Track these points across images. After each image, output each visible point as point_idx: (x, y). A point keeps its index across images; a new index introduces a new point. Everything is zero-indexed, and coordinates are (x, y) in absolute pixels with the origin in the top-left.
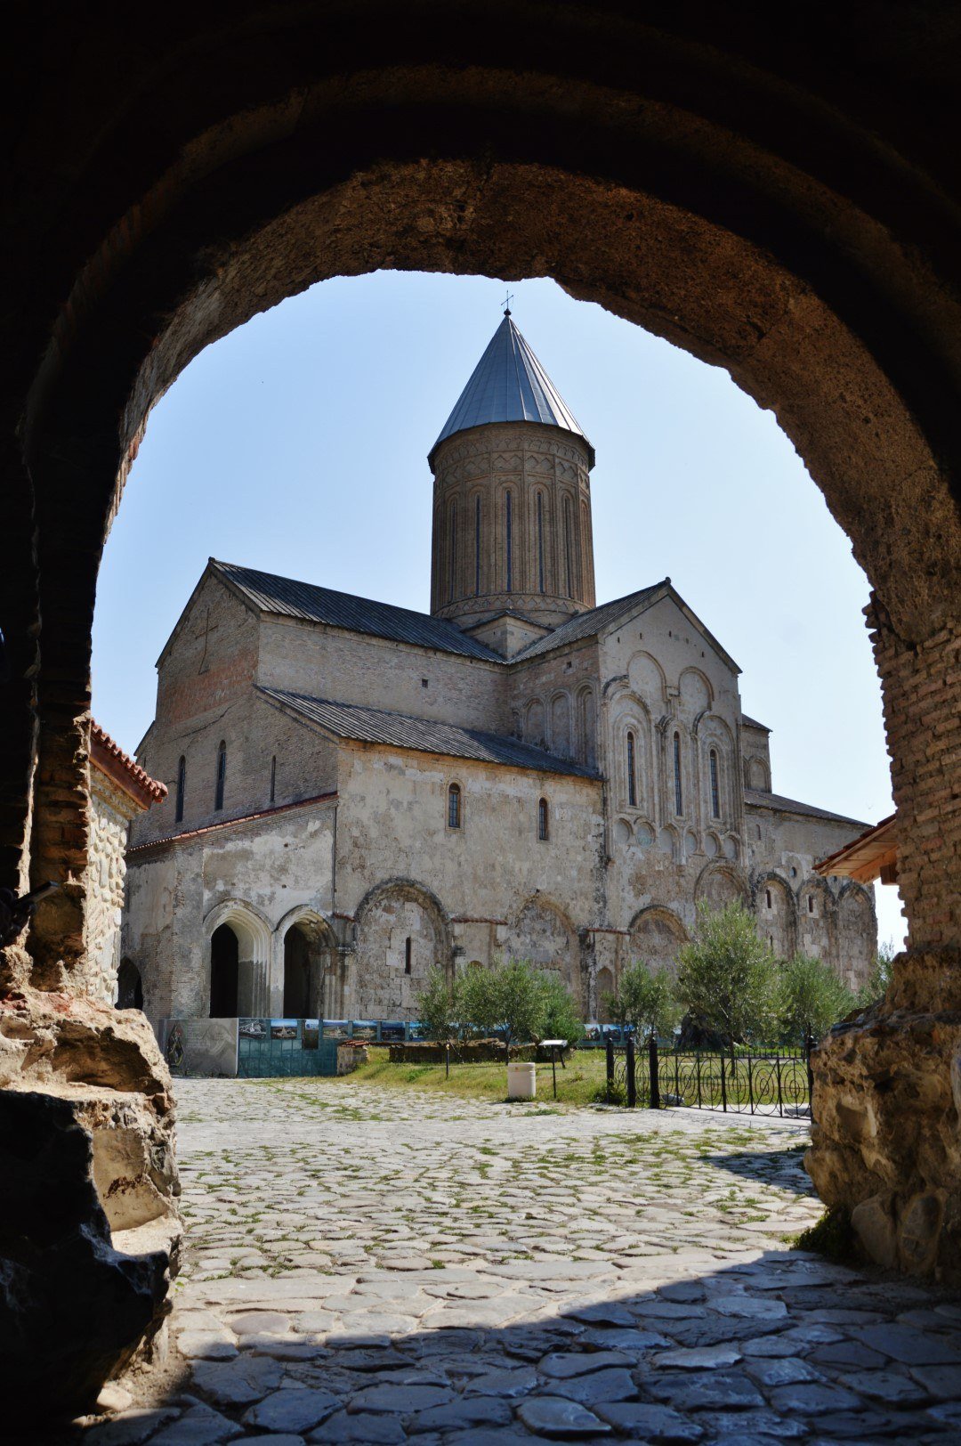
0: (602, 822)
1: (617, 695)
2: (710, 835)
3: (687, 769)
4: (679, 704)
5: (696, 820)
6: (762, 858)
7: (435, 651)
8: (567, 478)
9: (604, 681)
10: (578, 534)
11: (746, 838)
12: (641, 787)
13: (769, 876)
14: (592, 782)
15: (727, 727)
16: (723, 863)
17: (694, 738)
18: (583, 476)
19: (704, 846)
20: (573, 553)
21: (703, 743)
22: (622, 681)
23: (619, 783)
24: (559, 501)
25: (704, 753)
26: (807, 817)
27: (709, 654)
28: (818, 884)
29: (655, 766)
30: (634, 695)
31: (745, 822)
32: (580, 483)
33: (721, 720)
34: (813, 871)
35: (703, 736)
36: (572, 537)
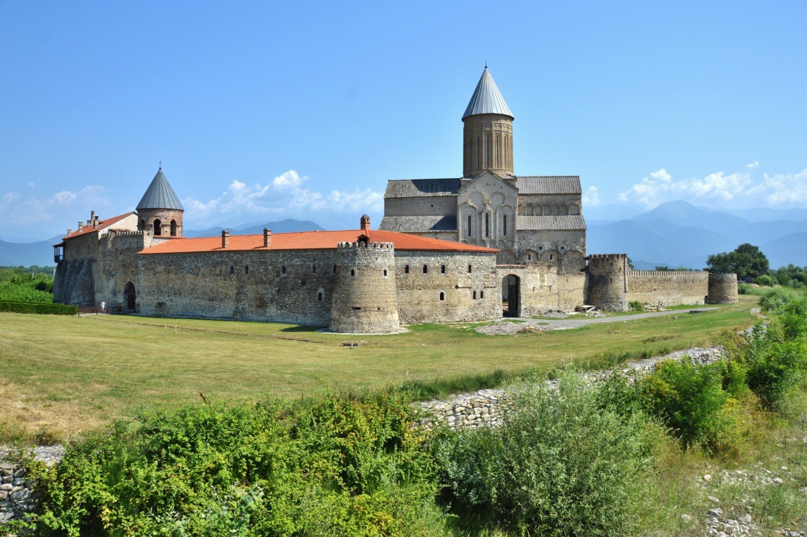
1: (464, 207)
2: (501, 241)
3: (491, 223)
4: (489, 205)
5: (495, 237)
6: (525, 245)
7: (435, 197)
8: (488, 129)
9: (459, 204)
10: (492, 146)
11: (517, 240)
12: (473, 231)
13: (528, 250)
14: (453, 232)
15: (511, 207)
16: (505, 248)
17: (495, 214)
18: (497, 125)
19: (497, 245)
20: (490, 153)
21: (500, 214)
22: (466, 203)
23: (464, 231)
24: (484, 138)
25: (500, 217)
26: (549, 230)
27: (505, 186)
28: (553, 251)
29: (478, 224)
30: (470, 206)
31: (517, 235)
32: (494, 128)
33: (508, 206)
34: (551, 247)
35: (500, 212)
36: (490, 148)
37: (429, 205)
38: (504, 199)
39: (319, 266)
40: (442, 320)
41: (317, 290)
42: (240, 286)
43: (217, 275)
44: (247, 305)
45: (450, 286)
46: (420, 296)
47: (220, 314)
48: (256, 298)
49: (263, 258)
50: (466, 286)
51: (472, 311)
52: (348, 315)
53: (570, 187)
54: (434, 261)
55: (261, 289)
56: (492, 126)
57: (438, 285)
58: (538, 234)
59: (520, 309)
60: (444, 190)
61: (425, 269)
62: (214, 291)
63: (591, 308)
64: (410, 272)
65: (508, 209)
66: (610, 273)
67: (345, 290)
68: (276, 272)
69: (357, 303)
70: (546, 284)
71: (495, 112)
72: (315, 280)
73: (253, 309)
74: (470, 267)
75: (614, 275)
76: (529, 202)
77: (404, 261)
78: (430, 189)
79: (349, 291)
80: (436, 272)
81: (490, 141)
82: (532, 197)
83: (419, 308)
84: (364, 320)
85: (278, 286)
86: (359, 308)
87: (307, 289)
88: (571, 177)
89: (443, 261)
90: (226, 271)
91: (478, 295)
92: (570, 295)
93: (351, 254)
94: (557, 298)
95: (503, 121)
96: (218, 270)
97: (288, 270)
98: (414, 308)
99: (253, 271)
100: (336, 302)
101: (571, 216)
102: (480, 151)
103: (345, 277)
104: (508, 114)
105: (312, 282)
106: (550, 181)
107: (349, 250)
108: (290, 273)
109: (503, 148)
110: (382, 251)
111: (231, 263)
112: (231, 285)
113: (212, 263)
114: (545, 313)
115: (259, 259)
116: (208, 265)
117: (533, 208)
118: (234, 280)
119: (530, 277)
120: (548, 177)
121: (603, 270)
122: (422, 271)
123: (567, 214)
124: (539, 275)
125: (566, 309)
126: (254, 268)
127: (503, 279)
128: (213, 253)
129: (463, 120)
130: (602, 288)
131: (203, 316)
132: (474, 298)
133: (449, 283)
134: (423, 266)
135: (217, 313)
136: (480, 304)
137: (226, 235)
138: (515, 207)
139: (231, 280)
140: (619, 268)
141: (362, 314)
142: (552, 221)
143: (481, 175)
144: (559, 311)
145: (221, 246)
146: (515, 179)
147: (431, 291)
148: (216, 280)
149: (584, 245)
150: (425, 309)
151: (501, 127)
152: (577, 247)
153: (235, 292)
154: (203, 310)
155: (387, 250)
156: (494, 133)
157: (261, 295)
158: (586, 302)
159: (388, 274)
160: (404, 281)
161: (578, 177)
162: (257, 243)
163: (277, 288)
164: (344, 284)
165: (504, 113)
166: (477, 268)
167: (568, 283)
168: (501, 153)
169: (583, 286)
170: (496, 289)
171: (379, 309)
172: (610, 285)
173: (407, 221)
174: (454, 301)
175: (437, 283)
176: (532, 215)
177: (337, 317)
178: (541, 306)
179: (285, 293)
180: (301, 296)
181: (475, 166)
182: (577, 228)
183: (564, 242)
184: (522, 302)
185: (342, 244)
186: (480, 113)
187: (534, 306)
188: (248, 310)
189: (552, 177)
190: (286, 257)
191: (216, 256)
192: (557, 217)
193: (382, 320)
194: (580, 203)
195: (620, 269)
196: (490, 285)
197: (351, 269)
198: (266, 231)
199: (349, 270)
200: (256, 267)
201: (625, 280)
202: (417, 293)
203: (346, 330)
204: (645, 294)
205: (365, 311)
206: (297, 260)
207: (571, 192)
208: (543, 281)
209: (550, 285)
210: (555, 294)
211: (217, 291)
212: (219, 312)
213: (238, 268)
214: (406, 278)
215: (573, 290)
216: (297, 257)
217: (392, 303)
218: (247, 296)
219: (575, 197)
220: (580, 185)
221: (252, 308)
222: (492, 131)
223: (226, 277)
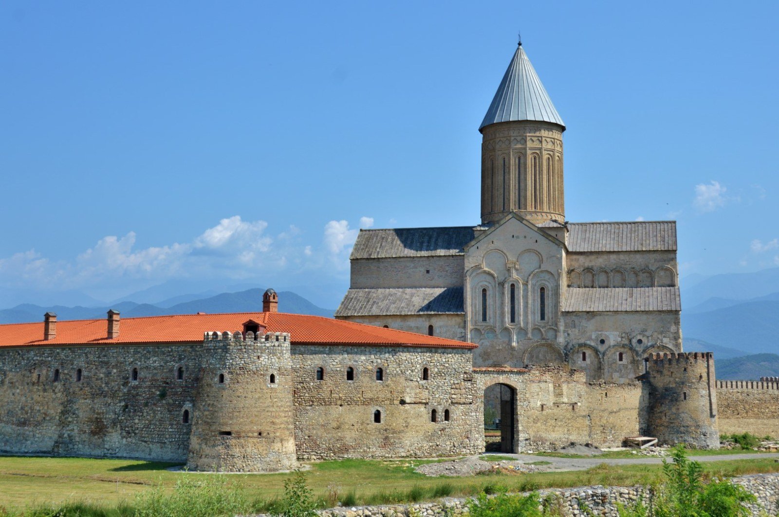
0: (464, 331)
1: (474, 274)
2: (536, 329)
3: (518, 299)
4: (517, 270)
5: (526, 323)
6: (576, 337)
7: (433, 257)
8: (519, 146)
9: (466, 269)
10: (526, 174)
11: (562, 328)
12: (489, 313)
13: (580, 345)
14: (457, 315)
15: (552, 274)
16: (543, 342)
17: (526, 284)
18: (534, 139)
19: (530, 335)
20: (522, 185)
21: (533, 286)
22: (478, 267)
23: (474, 314)
24: (513, 162)
25: (533, 289)
26: (616, 312)
27: (542, 240)
28: (624, 346)
29: (498, 302)
30: (485, 272)
31: (562, 320)
32: (529, 144)
33: (547, 271)
34: (619, 339)
35: (534, 282)
36: (522, 177)
37: (423, 270)
38: (541, 261)
39: (187, 369)
40: (378, 454)
41: (182, 407)
42: (68, 401)
43: (33, 384)
44: (76, 431)
45: (392, 401)
46: (341, 415)
47: (35, 447)
48: (90, 420)
49: (105, 356)
50: (418, 400)
51: (429, 441)
52: (212, 443)
53: (659, 239)
54: (364, 362)
55: (99, 404)
56: (526, 142)
57: (371, 399)
58: (598, 318)
59: (518, 440)
60: (448, 247)
61: (350, 375)
62: (26, 409)
63: (649, 441)
64: (324, 377)
65: (547, 276)
66: (683, 383)
67: (209, 405)
68: (124, 378)
69: (226, 424)
70: (565, 400)
71: (530, 118)
72: (180, 390)
73: (85, 437)
74: (426, 371)
75: (690, 387)
76: (586, 265)
77: (315, 361)
78: (425, 244)
79: (216, 406)
80: (367, 379)
81: (522, 165)
82: (593, 257)
83: (339, 434)
84: (236, 451)
85: (124, 400)
86: (229, 433)
87: (168, 404)
88: (663, 222)
89: (379, 361)
90: (47, 376)
91: (440, 415)
92: (611, 420)
93: (220, 350)
94: (588, 423)
95: (544, 133)
96: (35, 375)
97: (142, 374)
98: (330, 436)
99: (88, 377)
100: (197, 423)
101: (659, 289)
102: (507, 181)
103: (210, 385)
104: (553, 121)
105: (176, 394)
106: (625, 230)
107: (218, 344)
108: (143, 380)
109: (545, 177)
110: (268, 345)
111: (56, 365)
112: (54, 399)
113: (26, 365)
114: (564, 448)
115: (99, 357)
116: (20, 368)
117: (593, 275)
118: (59, 391)
119: (534, 387)
120: (622, 223)
121: (672, 379)
122: (346, 377)
123: (652, 285)
124: (551, 386)
125: (605, 442)
126: (90, 372)
127: (486, 391)
128: (29, 347)
129: (481, 130)
130: (670, 409)
131: (6, 452)
132: (434, 419)
133: (389, 395)
134: (346, 370)
135: (29, 446)
136: (443, 430)
137: (51, 319)
138: (559, 275)
139: (54, 391)
140: (698, 376)
141: (233, 442)
142: (624, 298)
143: (502, 222)
144: (587, 445)
145: (43, 338)
146: (565, 226)
147: (359, 409)
148: (30, 391)
149: (676, 338)
150: (349, 436)
151: (541, 142)
152: (665, 340)
153: (59, 411)
154: (7, 441)
155: (277, 344)
156: (529, 152)
157: (98, 414)
158: (645, 432)
159: (277, 381)
160: (315, 393)
161: (675, 222)
162: (99, 333)
163: (123, 404)
164: (208, 396)
165: (546, 119)
166: (439, 374)
167: (608, 399)
168: (541, 185)
169: (638, 405)
170: (473, 406)
171: (260, 434)
172: (683, 404)
173: (385, 297)
174: (398, 423)
175: (369, 395)
176: (592, 287)
177: (197, 447)
178: (557, 435)
179: (135, 411)
180: (159, 416)
181: (499, 206)
182: (665, 309)
183: (643, 332)
184: (520, 428)
185: (208, 334)
186: (507, 120)
187: (544, 435)
188: (77, 439)
189: (630, 223)
190: (139, 355)
191: (32, 353)
192: (635, 289)
193: (265, 452)
194: (675, 266)
195: (701, 377)
196: (463, 400)
197: (219, 373)
198: (111, 314)
199: (216, 374)
200: (93, 371)
201: (710, 396)
202: (336, 411)
203: (209, 467)
204: (765, 421)
205: (239, 437)
206: (155, 358)
207: (659, 247)
208: (560, 395)
209: (574, 401)
210: (584, 416)
211: (32, 409)
212: (32, 443)
213: (66, 372)
214: (319, 387)
215: (619, 410)
216: (155, 354)
217: (283, 426)
218: (78, 417)
219: (665, 256)
220: (676, 236)
221: (83, 436)
222: (525, 149)
223: (47, 387)
